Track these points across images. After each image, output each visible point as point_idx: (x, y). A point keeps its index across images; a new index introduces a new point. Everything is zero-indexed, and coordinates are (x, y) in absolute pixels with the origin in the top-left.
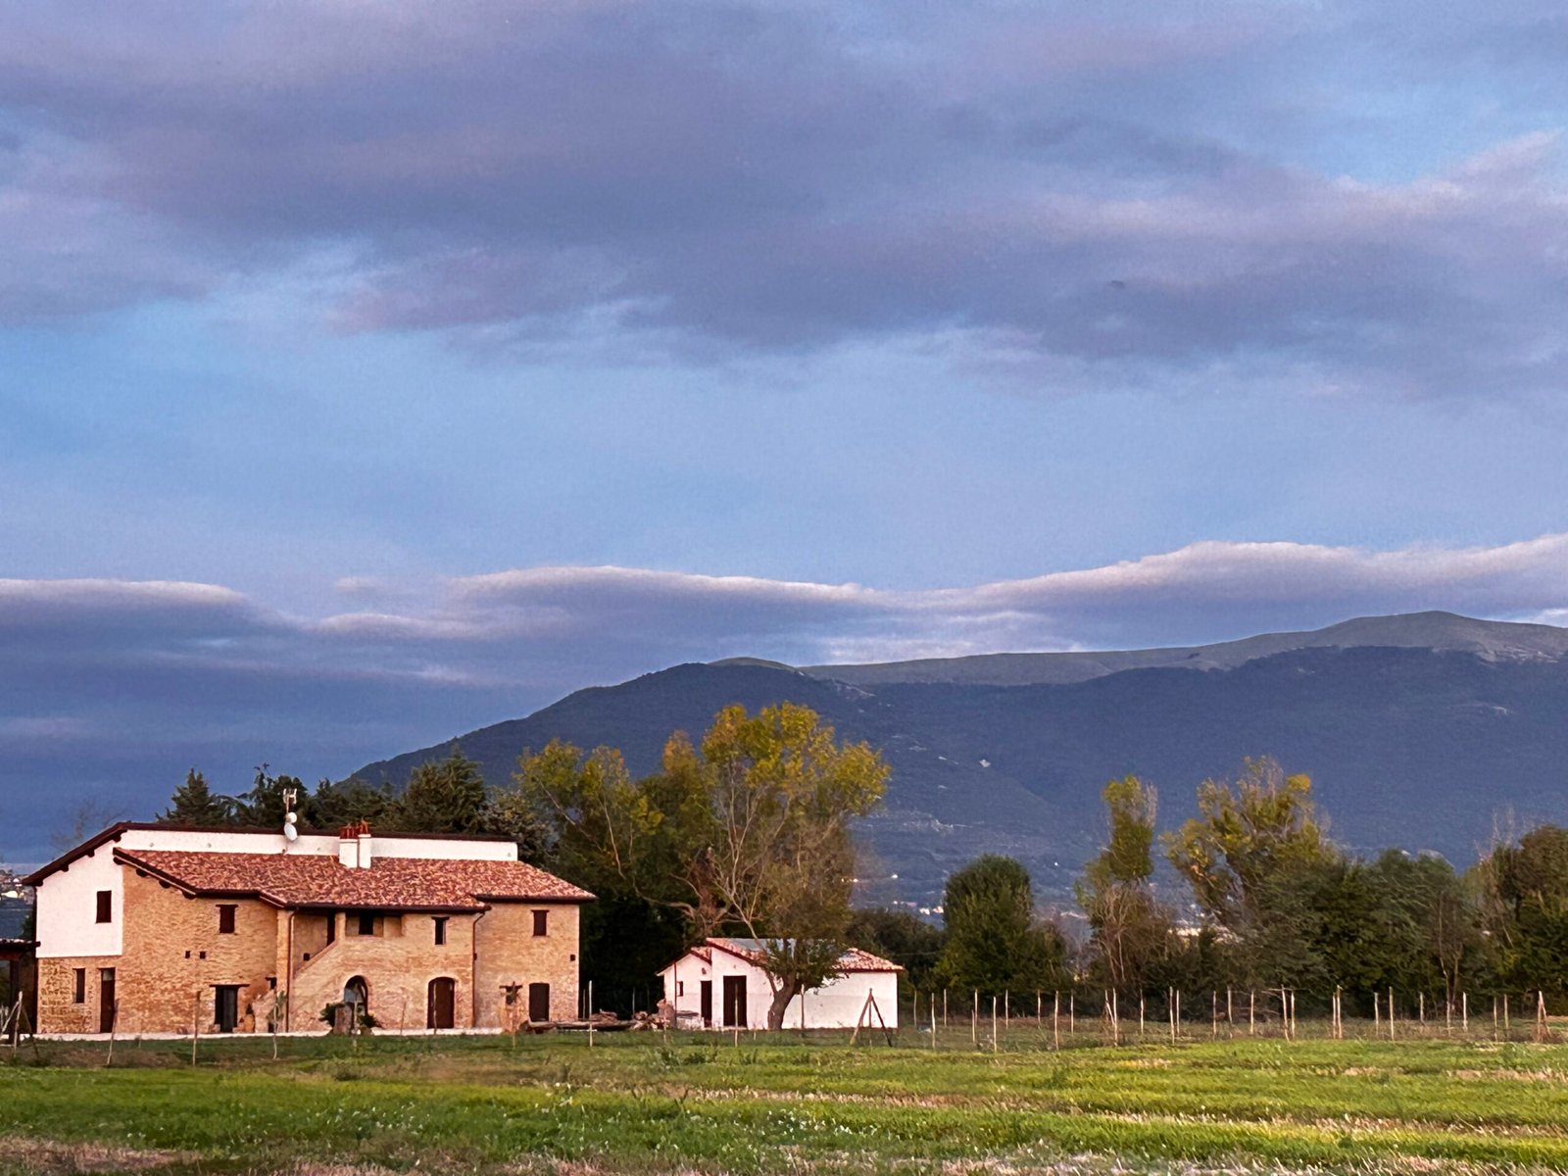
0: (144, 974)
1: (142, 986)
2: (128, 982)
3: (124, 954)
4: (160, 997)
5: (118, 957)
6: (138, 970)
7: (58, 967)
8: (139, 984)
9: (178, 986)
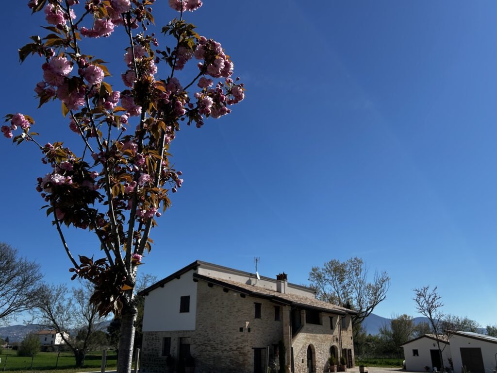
0: (210, 340)
1: (209, 348)
2: (199, 346)
3: (196, 329)
4: (221, 354)
5: (192, 331)
6: (206, 338)
7: (154, 336)
8: (206, 346)
9: (235, 348)
